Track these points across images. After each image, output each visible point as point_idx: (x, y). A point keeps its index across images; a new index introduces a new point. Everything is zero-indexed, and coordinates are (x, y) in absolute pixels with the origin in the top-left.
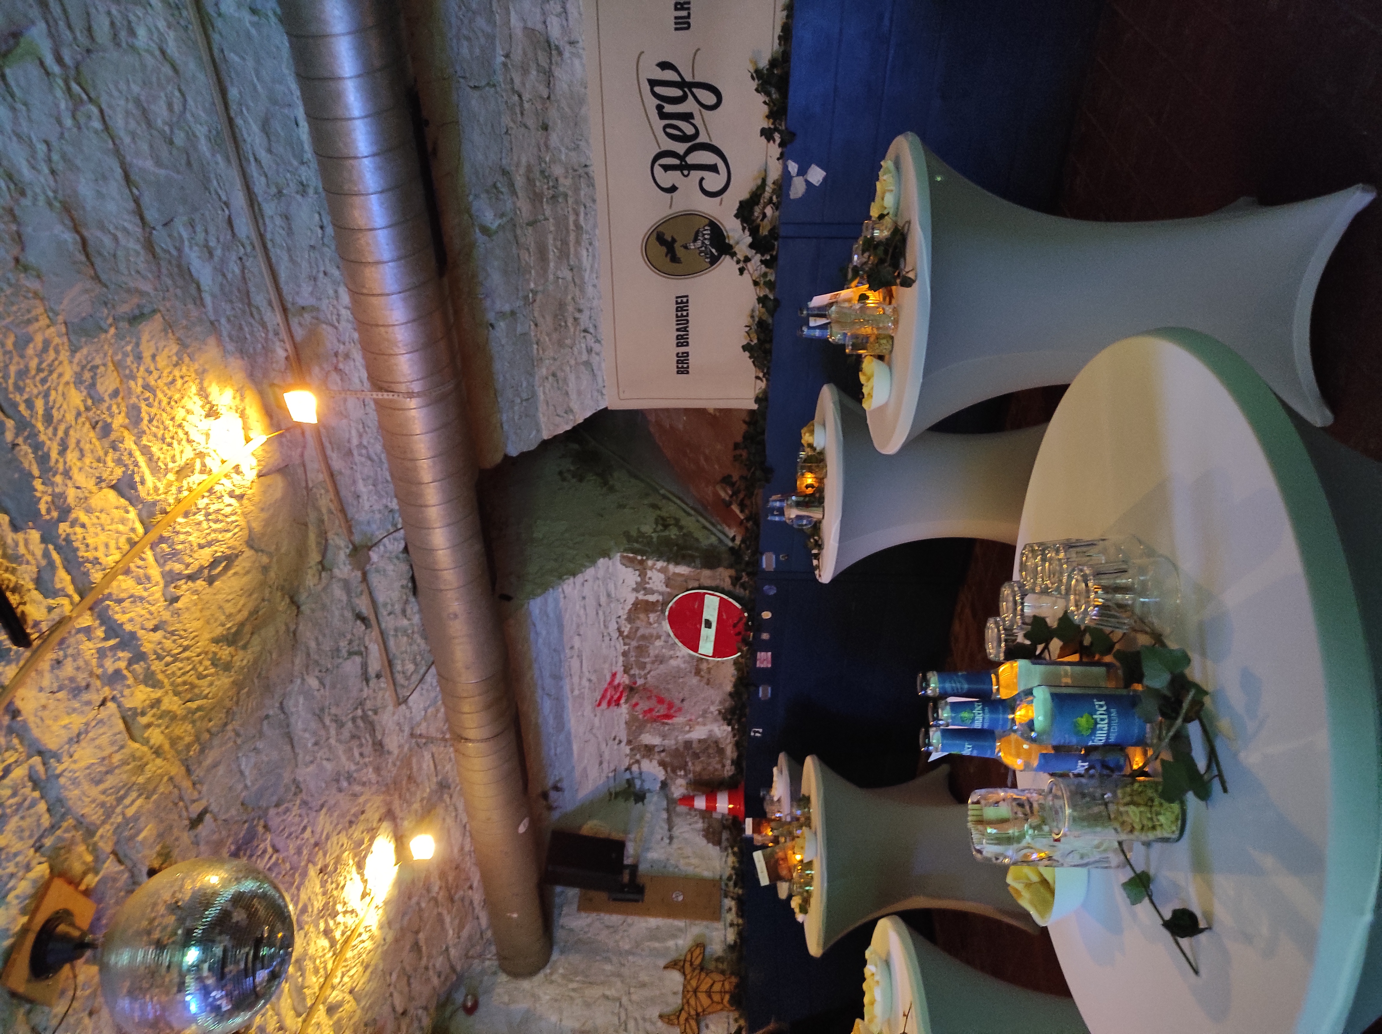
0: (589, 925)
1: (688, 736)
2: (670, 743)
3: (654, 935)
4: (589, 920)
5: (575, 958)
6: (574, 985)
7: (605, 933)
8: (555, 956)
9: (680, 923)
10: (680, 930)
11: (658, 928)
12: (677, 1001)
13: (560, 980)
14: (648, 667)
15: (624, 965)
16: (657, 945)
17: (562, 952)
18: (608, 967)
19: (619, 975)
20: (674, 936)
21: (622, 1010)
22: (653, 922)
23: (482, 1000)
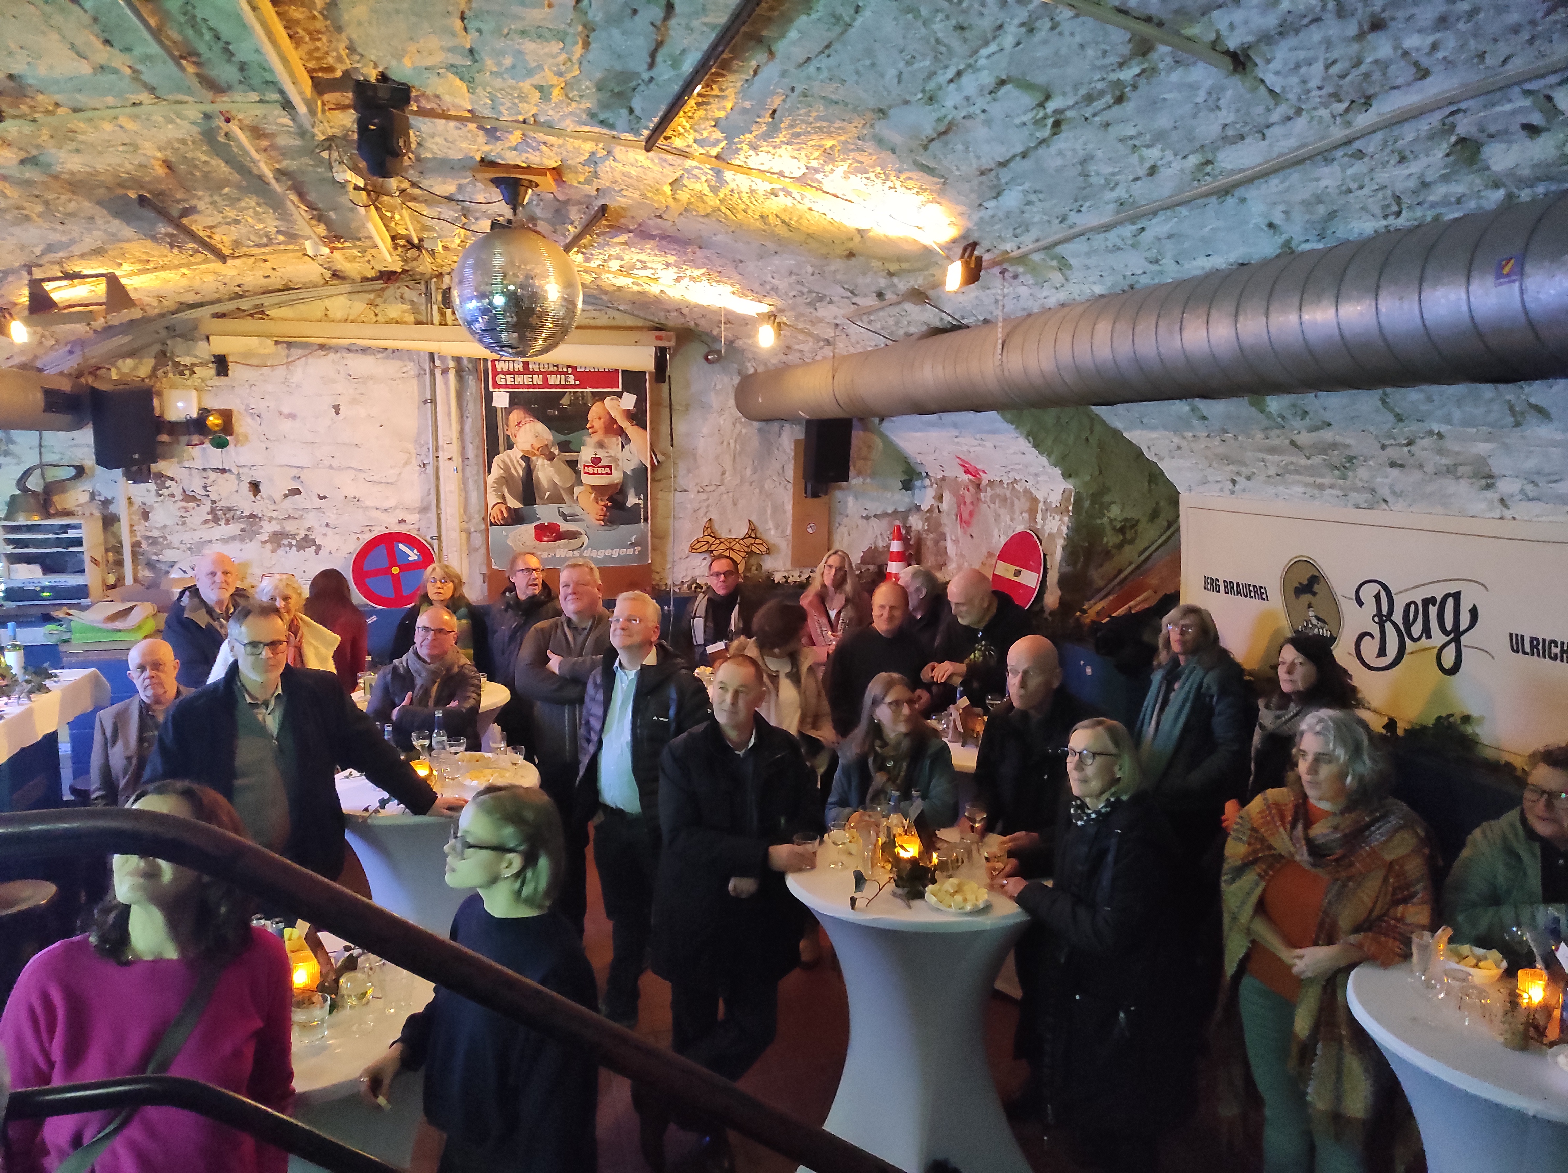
0: (785, 451)
1: (948, 537)
2: (944, 519)
3: (777, 509)
4: (788, 451)
5: (755, 442)
6: (732, 444)
7: (778, 466)
8: (756, 424)
9: (789, 531)
10: (783, 532)
11: (785, 512)
12: (723, 534)
13: (736, 431)
14: (992, 506)
15: (751, 484)
16: (769, 512)
17: (760, 430)
18: (749, 472)
19: (742, 481)
20: (777, 527)
21: (713, 488)
22: (789, 507)
23: (716, 366)
